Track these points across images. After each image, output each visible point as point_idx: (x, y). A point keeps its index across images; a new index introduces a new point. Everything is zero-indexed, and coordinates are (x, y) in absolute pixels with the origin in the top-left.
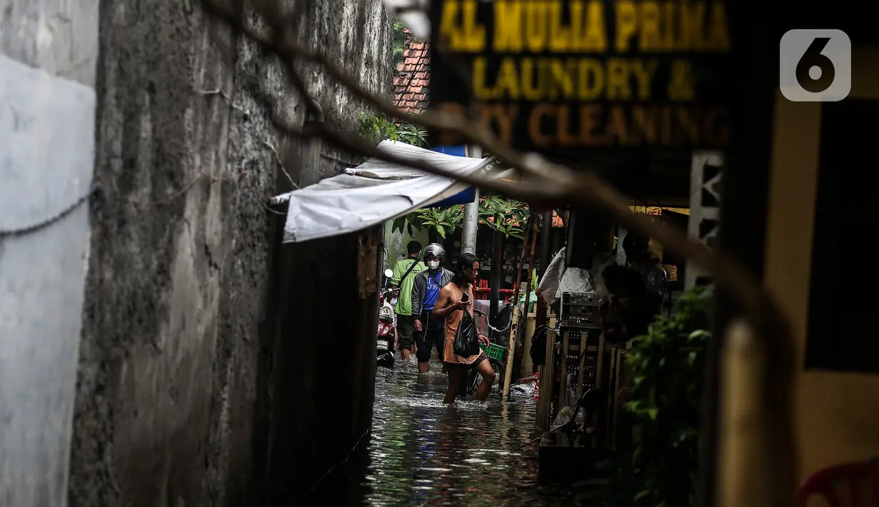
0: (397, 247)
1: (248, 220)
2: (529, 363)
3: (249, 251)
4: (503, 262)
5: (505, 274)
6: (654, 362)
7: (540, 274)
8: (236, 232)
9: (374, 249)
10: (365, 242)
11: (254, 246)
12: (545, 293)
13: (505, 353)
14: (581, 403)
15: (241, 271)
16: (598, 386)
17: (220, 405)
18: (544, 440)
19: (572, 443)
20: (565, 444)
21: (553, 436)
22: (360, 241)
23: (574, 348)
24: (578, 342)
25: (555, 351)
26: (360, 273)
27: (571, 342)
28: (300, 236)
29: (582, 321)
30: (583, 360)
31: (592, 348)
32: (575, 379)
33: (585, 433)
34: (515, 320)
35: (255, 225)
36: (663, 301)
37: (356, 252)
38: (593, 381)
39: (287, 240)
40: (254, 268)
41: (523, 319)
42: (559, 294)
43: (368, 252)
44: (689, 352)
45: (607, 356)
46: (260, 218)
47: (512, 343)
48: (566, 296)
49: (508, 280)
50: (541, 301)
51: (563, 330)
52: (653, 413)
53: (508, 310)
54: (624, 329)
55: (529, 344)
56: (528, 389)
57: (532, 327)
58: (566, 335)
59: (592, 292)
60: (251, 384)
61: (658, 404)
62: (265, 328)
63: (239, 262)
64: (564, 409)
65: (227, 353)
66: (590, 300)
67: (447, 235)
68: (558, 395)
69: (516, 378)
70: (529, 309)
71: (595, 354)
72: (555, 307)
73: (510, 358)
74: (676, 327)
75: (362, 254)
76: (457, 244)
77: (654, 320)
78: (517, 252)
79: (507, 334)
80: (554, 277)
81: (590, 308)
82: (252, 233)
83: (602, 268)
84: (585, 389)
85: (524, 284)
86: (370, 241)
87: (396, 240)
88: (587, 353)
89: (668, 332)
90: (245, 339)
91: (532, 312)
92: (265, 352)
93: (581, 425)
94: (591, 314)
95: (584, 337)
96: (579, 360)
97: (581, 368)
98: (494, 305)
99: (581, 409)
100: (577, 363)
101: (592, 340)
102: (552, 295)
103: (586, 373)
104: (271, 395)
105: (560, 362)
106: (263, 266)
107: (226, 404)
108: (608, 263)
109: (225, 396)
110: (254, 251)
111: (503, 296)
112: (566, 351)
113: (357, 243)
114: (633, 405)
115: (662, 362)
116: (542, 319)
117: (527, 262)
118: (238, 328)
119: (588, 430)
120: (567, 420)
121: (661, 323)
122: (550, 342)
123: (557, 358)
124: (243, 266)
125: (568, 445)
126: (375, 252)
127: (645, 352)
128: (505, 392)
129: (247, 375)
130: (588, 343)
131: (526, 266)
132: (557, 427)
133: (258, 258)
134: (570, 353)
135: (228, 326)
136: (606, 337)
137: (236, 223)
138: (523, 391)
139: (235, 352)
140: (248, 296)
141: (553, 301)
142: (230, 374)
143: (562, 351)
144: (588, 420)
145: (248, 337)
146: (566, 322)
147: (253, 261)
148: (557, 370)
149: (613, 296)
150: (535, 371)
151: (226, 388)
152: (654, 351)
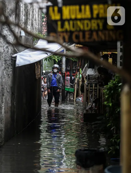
0: (46, 65)
1: (6, 61)
2: (80, 92)
3: (7, 69)
4: (73, 67)
5: (73, 70)
6: (110, 92)
7: (82, 70)
8: (4, 65)
9: (39, 66)
10: (37, 65)
11: (8, 68)
12: (83, 75)
13: (74, 90)
14: (93, 102)
15: (5, 74)
16: (98, 97)
17: (2, 108)
18: (85, 112)
19: (92, 112)
20: (90, 112)
21: (87, 111)
22: (36, 64)
23: (91, 88)
24: (92, 87)
25: (87, 89)
26: (36, 72)
27: (90, 87)
28: (20, 65)
29: (93, 81)
30: (94, 91)
31: (96, 88)
32: (92, 96)
33: (95, 109)
34: (76, 82)
35: (8, 62)
36: (113, 75)
37: (35, 67)
38: (96, 96)
39: (17, 66)
40: (9, 73)
41: (78, 81)
42: (87, 75)
43: (38, 67)
44: (119, 89)
45: (100, 90)
46: (10, 60)
47: (76, 87)
48: (89, 75)
49: (74, 71)
50: (82, 77)
51: (88, 84)
52: (111, 104)
53: (74, 79)
54: (103, 83)
55: (80, 88)
56: (81, 99)
57: (81, 83)
58: (89, 85)
59: (95, 74)
60: (9, 102)
61: (112, 102)
62: (12, 88)
63: (5, 72)
64: (89, 104)
65: (3, 95)
66: (95, 76)
67: (58, 61)
68: (88, 100)
69: (77, 96)
70: (80, 79)
71: (97, 89)
72: (86, 78)
73: (76, 91)
74: (115, 83)
75: (36, 68)
76: (61, 63)
77: (110, 81)
78: (76, 64)
79: (75, 85)
80: (86, 71)
81: (95, 78)
82: (8, 64)
83: (97, 68)
84: (94, 98)
85: (78, 72)
86: (38, 64)
87: (45, 63)
88: (95, 89)
89: (113, 84)
90: (7, 91)
91: (81, 79)
92: (13, 94)
93: (94, 107)
94: (95, 79)
95: (94, 85)
96: (93, 91)
97: (93, 93)
98: (71, 78)
99: (94, 103)
100: (92, 92)
101: (96, 86)
102: (85, 75)
103: (95, 94)
104: (15, 105)
105: (88, 92)
106: (11, 72)
107: (3, 108)
108: (99, 67)
109: (3, 106)
110: (9, 69)
111: (73, 76)
112: (89, 89)
113: (35, 65)
114: (106, 103)
115: (112, 92)
116: (83, 81)
117: (79, 67)
118: (6, 88)
119: (96, 108)
120: (90, 106)
121: (111, 82)
122: (85, 87)
123: (87, 91)
124: (6, 73)
125: (91, 113)
126: (40, 67)
127: (108, 89)
128: (75, 100)
129: (8, 100)
130: (95, 87)
131: (79, 68)
132: (88, 108)
133: (10, 71)
134: (90, 89)
135: (3, 88)
136: (99, 85)
137: (4, 62)
138: (79, 99)
139: (5, 94)
140: (7, 80)
141: (86, 76)
142: (4, 100)
143: (88, 89)
144: (96, 106)
145: (8, 90)
146: (89, 82)
147: (8, 71)
148: (87, 94)
149: (100, 75)
150: (82, 94)
151: (3, 104)
152: (110, 89)
